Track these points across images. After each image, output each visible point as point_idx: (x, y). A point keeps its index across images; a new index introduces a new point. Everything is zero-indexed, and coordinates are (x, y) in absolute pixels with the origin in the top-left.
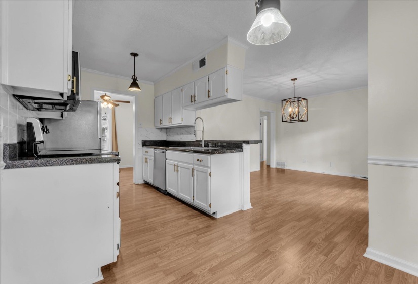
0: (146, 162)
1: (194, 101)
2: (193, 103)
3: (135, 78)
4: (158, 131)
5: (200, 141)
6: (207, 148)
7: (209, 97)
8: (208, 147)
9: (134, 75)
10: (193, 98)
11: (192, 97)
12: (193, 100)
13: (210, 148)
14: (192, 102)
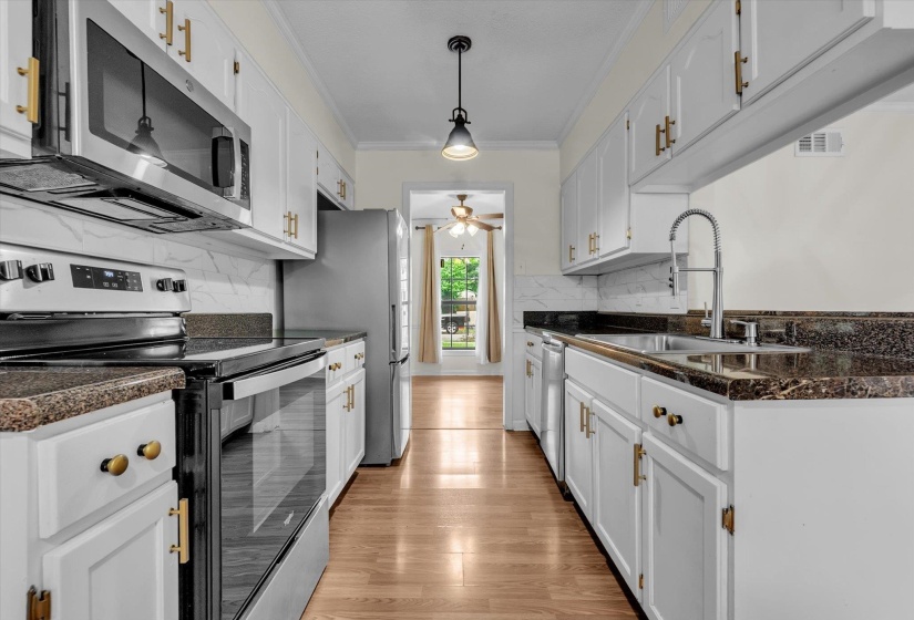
0: (529, 373)
1: (670, 142)
2: (667, 155)
3: (460, 116)
4: (571, 283)
5: (701, 314)
6: (734, 347)
7: (740, 87)
8: (742, 339)
9: (460, 109)
10: (664, 135)
11: (659, 131)
12: (663, 144)
13: (750, 347)
14: (659, 150)
